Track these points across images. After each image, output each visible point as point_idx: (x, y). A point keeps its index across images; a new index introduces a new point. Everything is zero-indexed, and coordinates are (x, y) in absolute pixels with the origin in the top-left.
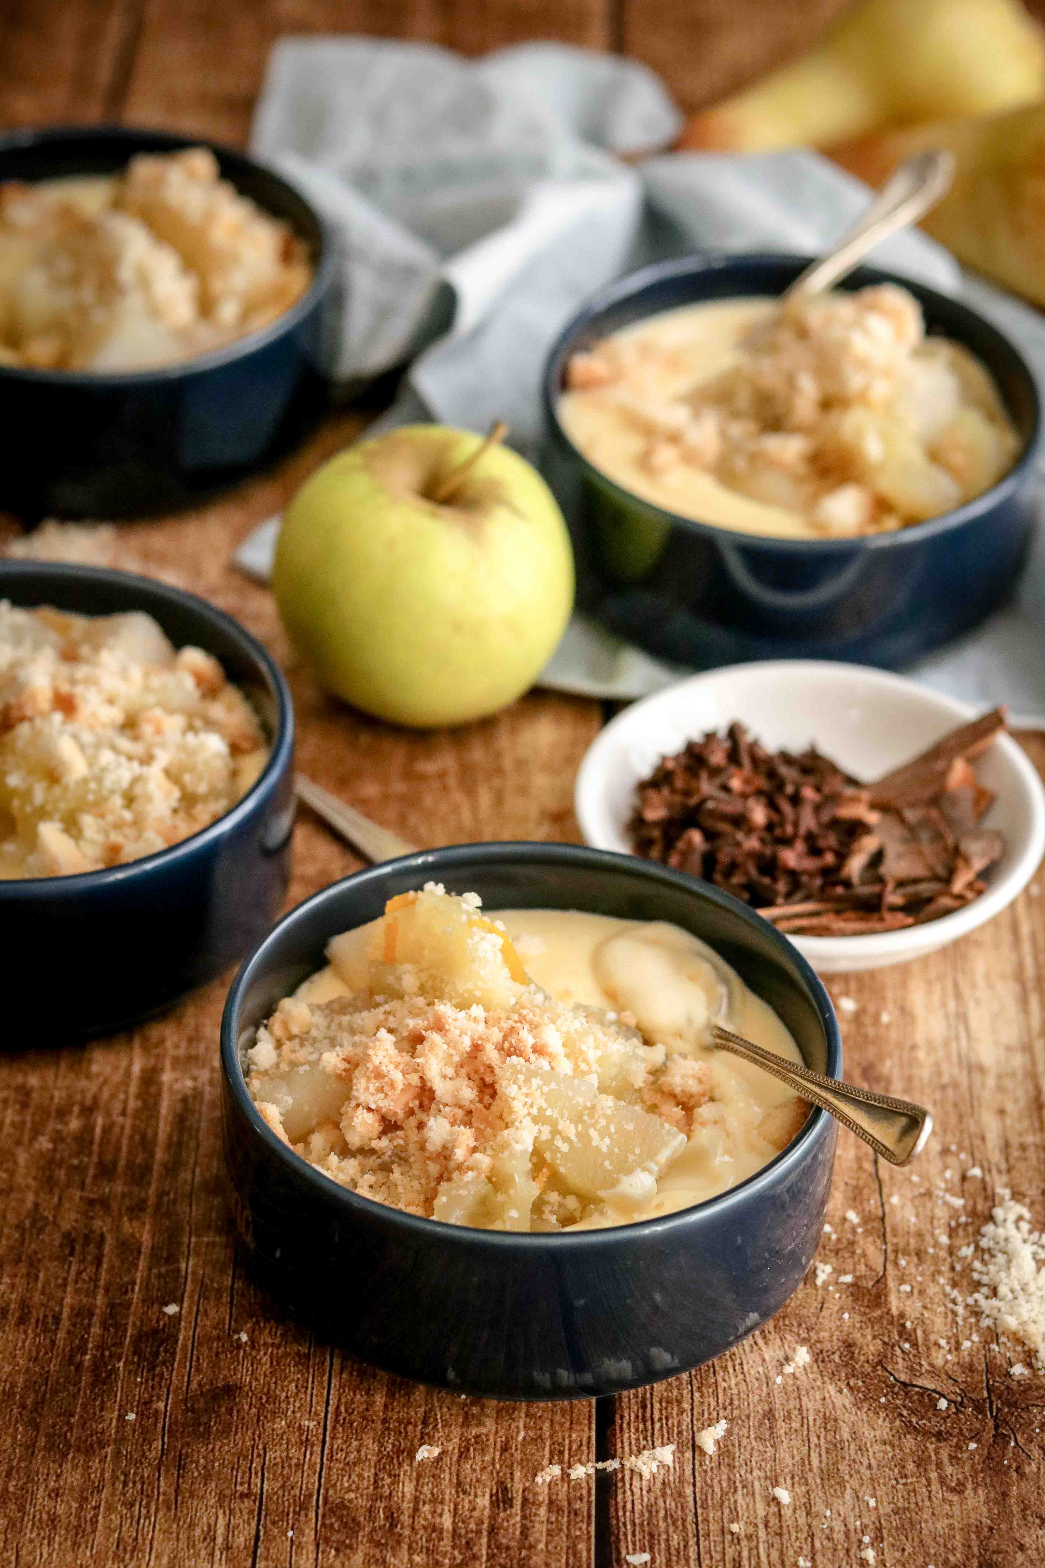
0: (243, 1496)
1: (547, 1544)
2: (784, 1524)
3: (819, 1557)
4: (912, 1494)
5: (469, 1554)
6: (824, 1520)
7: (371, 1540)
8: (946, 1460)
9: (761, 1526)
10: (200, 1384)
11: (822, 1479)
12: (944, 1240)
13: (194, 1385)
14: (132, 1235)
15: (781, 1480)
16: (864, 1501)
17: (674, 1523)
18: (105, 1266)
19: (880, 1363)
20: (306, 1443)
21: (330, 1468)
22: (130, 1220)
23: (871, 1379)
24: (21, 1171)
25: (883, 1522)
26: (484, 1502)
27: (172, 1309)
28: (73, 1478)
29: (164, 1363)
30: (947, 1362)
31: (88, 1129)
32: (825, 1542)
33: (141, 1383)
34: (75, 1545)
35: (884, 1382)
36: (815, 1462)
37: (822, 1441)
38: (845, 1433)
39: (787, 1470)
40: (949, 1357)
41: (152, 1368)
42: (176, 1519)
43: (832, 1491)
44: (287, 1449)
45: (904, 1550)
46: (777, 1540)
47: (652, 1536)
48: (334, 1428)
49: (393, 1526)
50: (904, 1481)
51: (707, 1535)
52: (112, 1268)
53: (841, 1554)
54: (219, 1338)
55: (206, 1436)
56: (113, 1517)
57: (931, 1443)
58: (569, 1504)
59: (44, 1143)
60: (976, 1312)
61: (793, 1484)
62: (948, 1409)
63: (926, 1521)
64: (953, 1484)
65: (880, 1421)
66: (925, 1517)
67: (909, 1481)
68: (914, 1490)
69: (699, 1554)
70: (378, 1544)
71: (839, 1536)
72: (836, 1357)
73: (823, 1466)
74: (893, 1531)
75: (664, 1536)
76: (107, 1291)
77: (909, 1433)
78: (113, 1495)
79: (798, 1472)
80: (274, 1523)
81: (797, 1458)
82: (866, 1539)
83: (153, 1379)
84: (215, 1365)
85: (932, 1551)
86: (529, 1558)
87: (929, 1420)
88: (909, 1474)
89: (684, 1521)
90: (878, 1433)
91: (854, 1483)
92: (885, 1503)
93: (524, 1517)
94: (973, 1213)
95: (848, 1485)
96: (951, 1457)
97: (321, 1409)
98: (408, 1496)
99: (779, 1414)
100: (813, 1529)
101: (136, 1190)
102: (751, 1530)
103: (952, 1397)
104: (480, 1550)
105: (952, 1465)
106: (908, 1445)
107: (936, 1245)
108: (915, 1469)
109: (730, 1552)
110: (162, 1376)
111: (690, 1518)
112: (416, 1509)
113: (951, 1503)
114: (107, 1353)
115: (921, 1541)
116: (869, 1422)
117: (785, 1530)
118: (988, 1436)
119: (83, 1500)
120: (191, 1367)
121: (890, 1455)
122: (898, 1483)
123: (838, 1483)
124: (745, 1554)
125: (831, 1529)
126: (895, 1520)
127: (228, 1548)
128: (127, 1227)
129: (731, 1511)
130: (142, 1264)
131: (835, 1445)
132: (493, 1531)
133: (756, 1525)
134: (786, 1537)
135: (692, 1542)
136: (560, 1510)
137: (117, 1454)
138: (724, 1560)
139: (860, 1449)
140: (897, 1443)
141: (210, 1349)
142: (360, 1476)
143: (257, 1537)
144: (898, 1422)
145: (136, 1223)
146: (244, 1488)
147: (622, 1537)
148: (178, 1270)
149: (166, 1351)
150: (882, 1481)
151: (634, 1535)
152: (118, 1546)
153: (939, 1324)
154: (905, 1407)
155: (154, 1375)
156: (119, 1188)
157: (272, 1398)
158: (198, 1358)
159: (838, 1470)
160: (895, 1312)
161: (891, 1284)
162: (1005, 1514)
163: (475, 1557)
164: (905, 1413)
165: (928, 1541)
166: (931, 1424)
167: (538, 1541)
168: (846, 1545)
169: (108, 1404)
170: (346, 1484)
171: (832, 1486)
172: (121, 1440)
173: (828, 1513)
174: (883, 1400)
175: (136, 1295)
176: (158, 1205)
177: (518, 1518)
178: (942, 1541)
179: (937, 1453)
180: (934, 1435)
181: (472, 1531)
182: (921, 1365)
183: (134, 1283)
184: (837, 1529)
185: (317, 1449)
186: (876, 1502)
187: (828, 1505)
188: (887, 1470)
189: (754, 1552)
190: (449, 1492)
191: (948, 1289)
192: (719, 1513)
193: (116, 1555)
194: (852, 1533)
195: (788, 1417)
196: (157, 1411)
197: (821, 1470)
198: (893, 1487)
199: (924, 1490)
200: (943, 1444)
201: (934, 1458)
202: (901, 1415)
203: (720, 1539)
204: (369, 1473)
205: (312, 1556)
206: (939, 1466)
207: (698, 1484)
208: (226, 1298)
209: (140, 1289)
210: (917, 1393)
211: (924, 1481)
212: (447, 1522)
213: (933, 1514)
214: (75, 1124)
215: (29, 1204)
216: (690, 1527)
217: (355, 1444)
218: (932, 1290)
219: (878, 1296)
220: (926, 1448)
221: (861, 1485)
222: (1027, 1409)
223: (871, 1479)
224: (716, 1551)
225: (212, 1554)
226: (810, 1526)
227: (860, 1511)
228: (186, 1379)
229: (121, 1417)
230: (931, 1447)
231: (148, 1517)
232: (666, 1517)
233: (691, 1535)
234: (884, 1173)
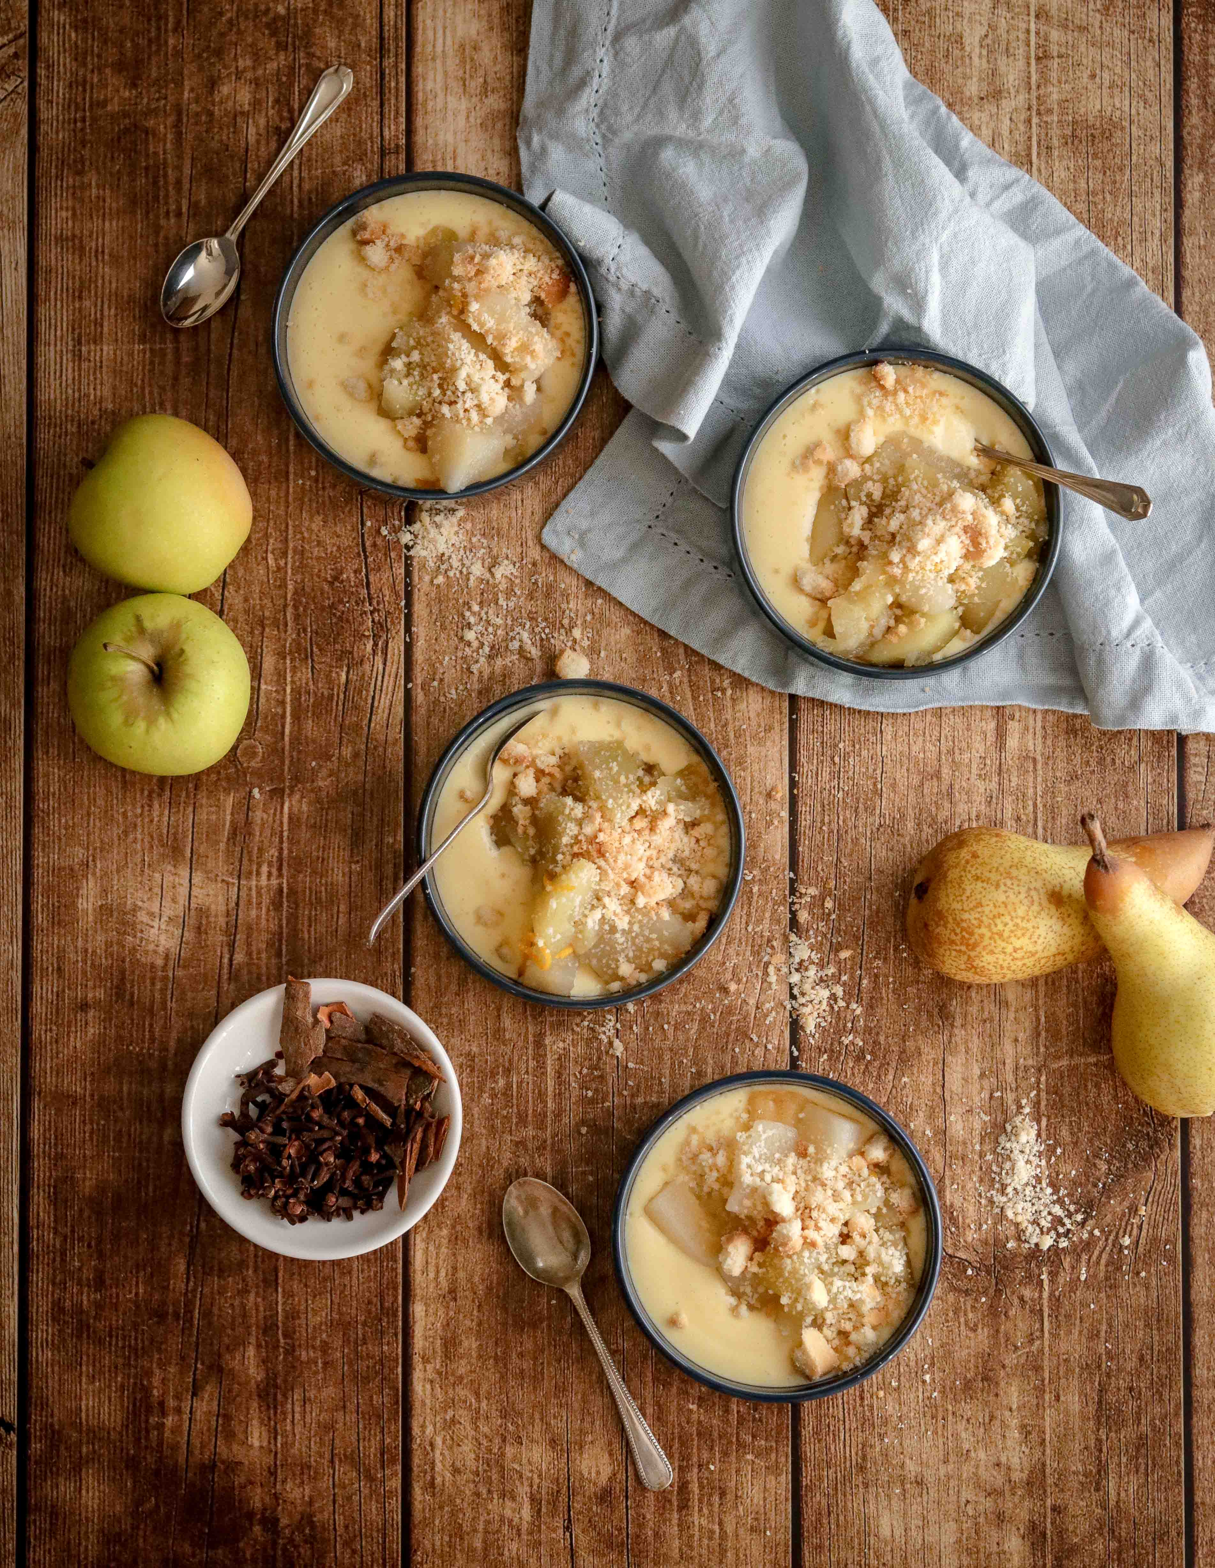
4: (951, 1333)
8: (969, 1309)
12: (977, 1147)
16: (926, 1341)
24: (477, 1122)
25: (935, 1354)
28: (529, 1345)
30: (974, 1239)
31: (509, 1086)
32: (906, 1368)
34: (535, 1388)
40: (975, 1236)
42: (583, 1369)
45: (944, 1373)
50: (947, 1324)
53: (913, 1375)
56: (551, 1369)
57: (962, 1297)
59: (486, 1100)
60: (991, 1202)
62: (972, 1273)
63: (957, 1351)
64: (972, 1325)
66: (956, 1348)
67: (950, 1324)
68: (952, 1331)
71: (912, 1364)
74: (940, 1359)
77: (951, 1290)
78: (550, 1354)
82: (926, 1366)
85: (959, 1371)
87: (962, 1282)
88: (950, 1321)
92: (937, 1339)
94: (995, 1125)
96: (973, 1307)
101: (540, 1133)
103: (975, 1265)
105: (972, 1312)
106: (950, 1299)
107: (973, 1150)
108: (953, 1316)
113: (970, 1338)
115: (953, 1364)
118: (992, 1291)
119: (535, 1359)
121: (941, 1306)
122: (944, 1327)
125: (909, 1358)
126: (941, 1353)
137: (549, 1326)
140: (944, 1297)
144: (946, 1283)
150: (936, 1325)
152: (556, 1388)
153: (971, 1210)
154: (950, 1272)
156: (530, 1132)
160: (948, 1203)
161: (947, 1182)
162: (997, 1344)
164: (950, 1277)
165: (957, 1365)
166: (962, 1284)
168: (916, 1370)
172: (550, 1317)
173: (908, 1351)
178: (964, 1364)
179: (965, 1305)
180: (964, 1292)
182: (960, 1242)
184: (911, 1360)
186: (932, 1341)
188: (938, 1316)
191: (978, 1185)
194: (919, 1360)
198: (941, 1328)
199: (957, 1330)
200: (968, 1298)
201: (963, 1308)
202: (948, 1279)
206: (966, 1313)
210: (957, 1261)
211: (957, 1324)
213: (961, 1346)
214: (501, 1082)
215: (484, 1149)
218: (970, 1185)
220: (960, 1301)
221: (925, 1328)
222: (1013, 1271)
229: (549, 1302)
230: (962, 1300)
234: (947, 1097)
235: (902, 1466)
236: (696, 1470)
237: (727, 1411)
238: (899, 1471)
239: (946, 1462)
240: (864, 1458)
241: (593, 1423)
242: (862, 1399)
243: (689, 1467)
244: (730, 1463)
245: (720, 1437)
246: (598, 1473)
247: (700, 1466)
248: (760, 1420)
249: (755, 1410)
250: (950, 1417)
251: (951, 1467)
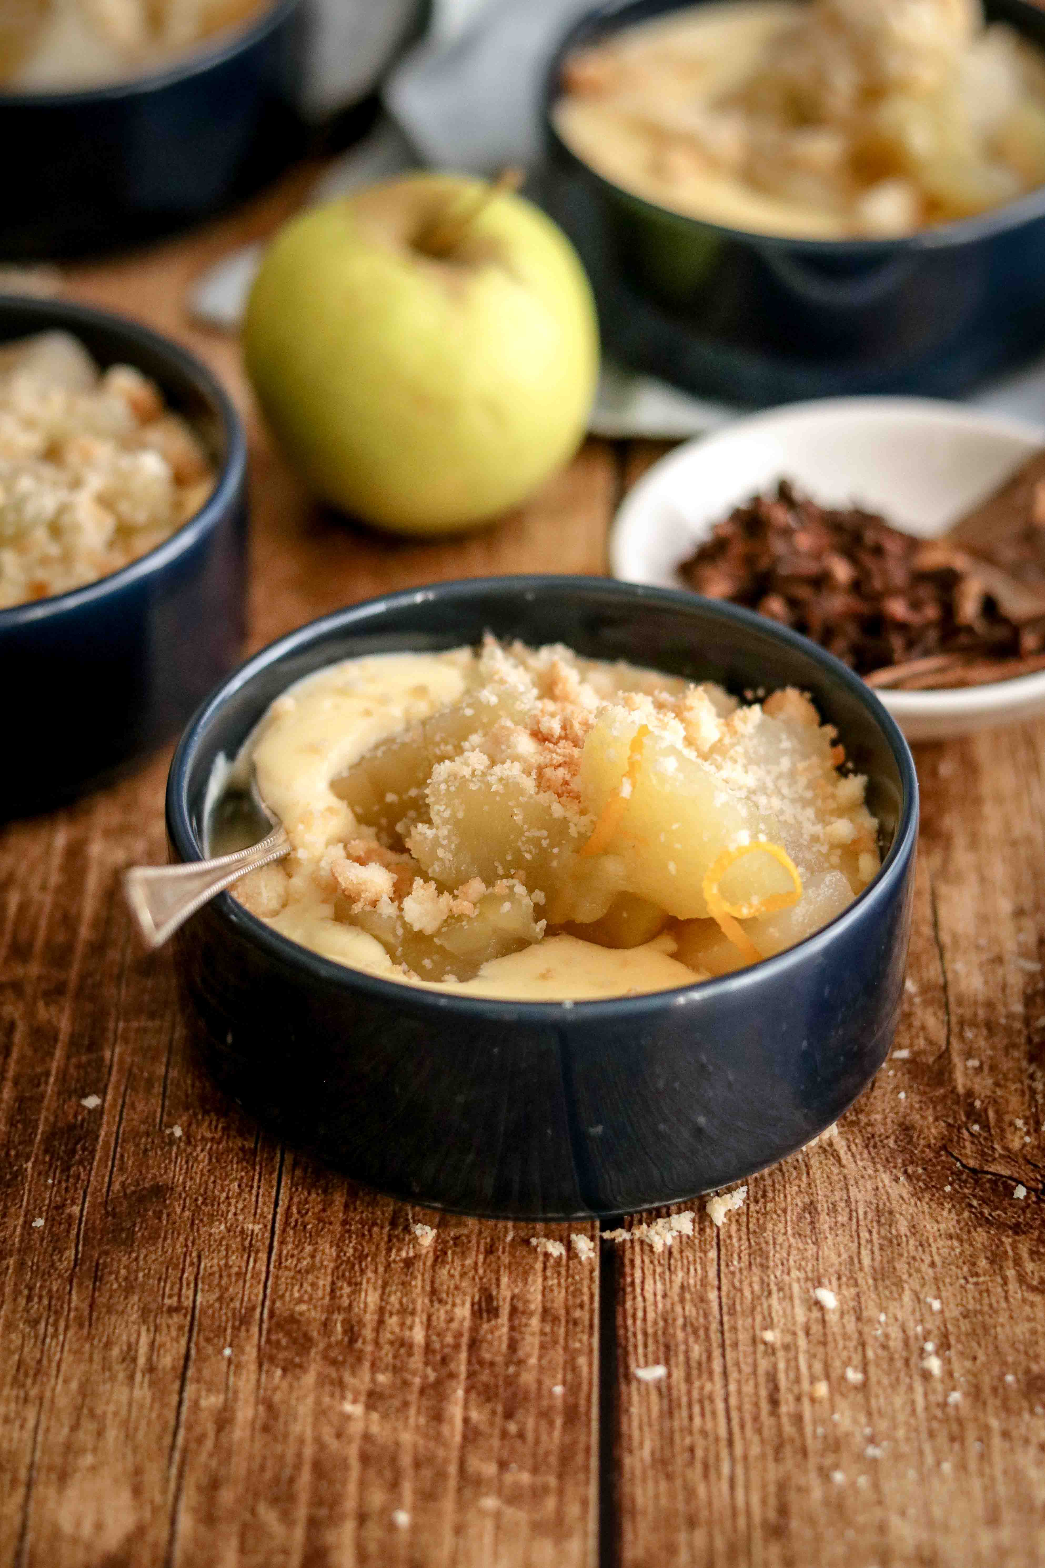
0: (171, 1310)
1: (540, 1358)
2: (829, 1332)
3: (872, 1369)
4: (985, 1294)
5: (444, 1372)
6: (877, 1326)
7: (325, 1357)
8: (1025, 1255)
9: (801, 1335)
10: (123, 1184)
11: (875, 1280)
12: (1019, 1009)
13: (117, 1186)
14: (49, 1022)
15: (825, 1281)
16: (926, 1303)
17: (695, 1332)
18: (15, 1055)
19: (944, 1147)
20: (249, 1250)
21: (277, 1277)
22: (47, 1004)
23: (934, 1165)
25: (949, 1326)
26: (464, 1312)
27: (92, 1102)
29: (81, 1162)
30: (1024, 1145)
32: (880, 1351)
33: (53, 1185)
35: (950, 1169)
36: (866, 1261)
37: (875, 1236)
38: (903, 1227)
39: (831, 1270)
40: (1027, 1139)
41: (66, 1169)
42: (90, 1338)
43: (887, 1293)
44: (227, 1257)
45: (975, 1358)
46: (820, 1350)
47: (667, 1347)
48: (284, 1231)
49: (352, 1341)
50: (975, 1279)
51: (735, 1345)
52: (22, 1057)
53: (899, 1364)
54: (148, 1134)
55: (129, 1243)
56: (13, 1336)
57: (1008, 1236)
58: (568, 1312)
61: (840, 1286)
62: (1027, 1197)
63: (1002, 1326)
64: (1035, 1283)
65: (945, 1213)
66: (1001, 1320)
67: (981, 1279)
68: (988, 1291)
69: (725, 1367)
70: (334, 1362)
71: (896, 1343)
72: (891, 1142)
73: (877, 1264)
74: (963, 1338)
75: (682, 1348)
76: (16, 1083)
77: (981, 1225)
78: (14, 1311)
79: (845, 1271)
80: (208, 1340)
81: (845, 1256)
82: (930, 1347)
83: (67, 1181)
84: (142, 1164)
85: (1010, 1359)
86: (517, 1375)
87: (1005, 1211)
88: (980, 1271)
89: (707, 1329)
90: (943, 1226)
91: (915, 1284)
92: (952, 1306)
93: (512, 1328)
95: (906, 1286)
96: (1032, 1253)
97: (268, 1211)
98: (372, 1307)
99: (822, 1206)
100: (865, 1336)
101: (54, 971)
102: (788, 1339)
103: (1033, 1184)
104: (458, 1365)
105: (1033, 1260)
106: (979, 1239)
107: (1009, 1015)
108: (987, 1267)
109: (764, 1365)
110: (78, 1177)
111: (714, 1326)
112: (381, 1322)
113: (1032, 1305)
114: (13, 1153)
115: (996, 1347)
116: (931, 1214)
117: (830, 1338)
120: (113, 1166)
121: (958, 1250)
122: (967, 1282)
123: (894, 1284)
124: (782, 1365)
125: (887, 1336)
126: (965, 1326)
127: (151, 1369)
128: (43, 1013)
129: (764, 1318)
130: (58, 1053)
131: (891, 1241)
132: (474, 1344)
133: (794, 1334)
134: (831, 1346)
135: (717, 1353)
136: (556, 1319)
137: (21, 1265)
138: (755, 1373)
139: (921, 1245)
140: (965, 1237)
141: (137, 1145)
142: (314, 1285)
143: (187, 1357)
144: (966, 1214)
145: (53, 1009)
146: (174, 1301)
147: (631, 1348)
148: (102, 1059)
149: (84, 1149)
150: (948, 1280)
151: (646, 1346)
152: (18, 1370)
153: (1015, 1103)
154: (975, 1196)
155: (68, 1177)
156: (34, 969)
157: (209, 1199)
158: (122, 1156)
159: (894, 1268)
160: (961, 1090)
161: (957, 1060)
163: (452, 1376)
164: (975, 1203)
165: (1005, 1347)
166: (1007, 1215)
167: (529, 1356)
168: (904, 1354)
169: (13, 1210)
170: (296, 1295)
171: (887, 1287)
172: (26, 1249)
173: (883, 1318)
174: (948, 1189)
175: (50, 1087)
176: (80, 989)
177: (505, 1330)
178: (1022, 1348)
179: (1014, 1246)
180: (1010, 1228)
181: (448, 1345)
182: (993, 1149)
183: (48, 1074)
184: (893, 1335)
185: (263, 1256)
186: (942, 1303)
187: (883, 1309)
188: (953, 1268)
189: (793, 1364)
190: (421, 1302)
191: (1024, 1064)
192: (750, 1320)
193: (15, 1380)
194: (912, 1341)
195: (833, 1210)
196: (70, 1216)
197: (873, 1268)
198: (962, 1287)
199: (999, 1290)
200: (1021, 1238)
201: (1010, 1253)
202: (971, 1206)
203: (750, 1349)
204: (324, 1282)
205: (253, 1377)
206: (1018, 1262)
207: (724, 1288)
208: (157, 1089)
209: (56, 1080)
210: (989, 1181)
211: (999, 1279)
212: (418, 1335)
213: (1011, 1317)
216: (715, 1337)
217: (308, 1249)
218: (1006, 1065)
219: (941, 1073)
220: (1002, 1242)
221: (923, 1285)
223: (936, 1279)
224: (746, 1363)
225: (131, 1378)
226: (860, 1333)
227: (922, 1315)
228: (107, 1179)
229: (27, 1224)
230: (1007, 1241)
231: (55, 1335)
232: (684, 1326)
233: (715, 1345)
234: (945, 938)
235: (882, 1528)
236: (349, 1528)
237: (438, 1416)
238: (870, 1539)
239: (993, 1520)
240: (783, 1510)
241: (100, 1434)
242: (774, 1402)
243: (334, 1519)
244: (439, 1514)
245: (417, 1465)
246: (99, 1527)
247: (362, 1518)
248: (521, 1435)
249: (509, 1415)
250: (997, 1441)
251: (1006, 1535)
